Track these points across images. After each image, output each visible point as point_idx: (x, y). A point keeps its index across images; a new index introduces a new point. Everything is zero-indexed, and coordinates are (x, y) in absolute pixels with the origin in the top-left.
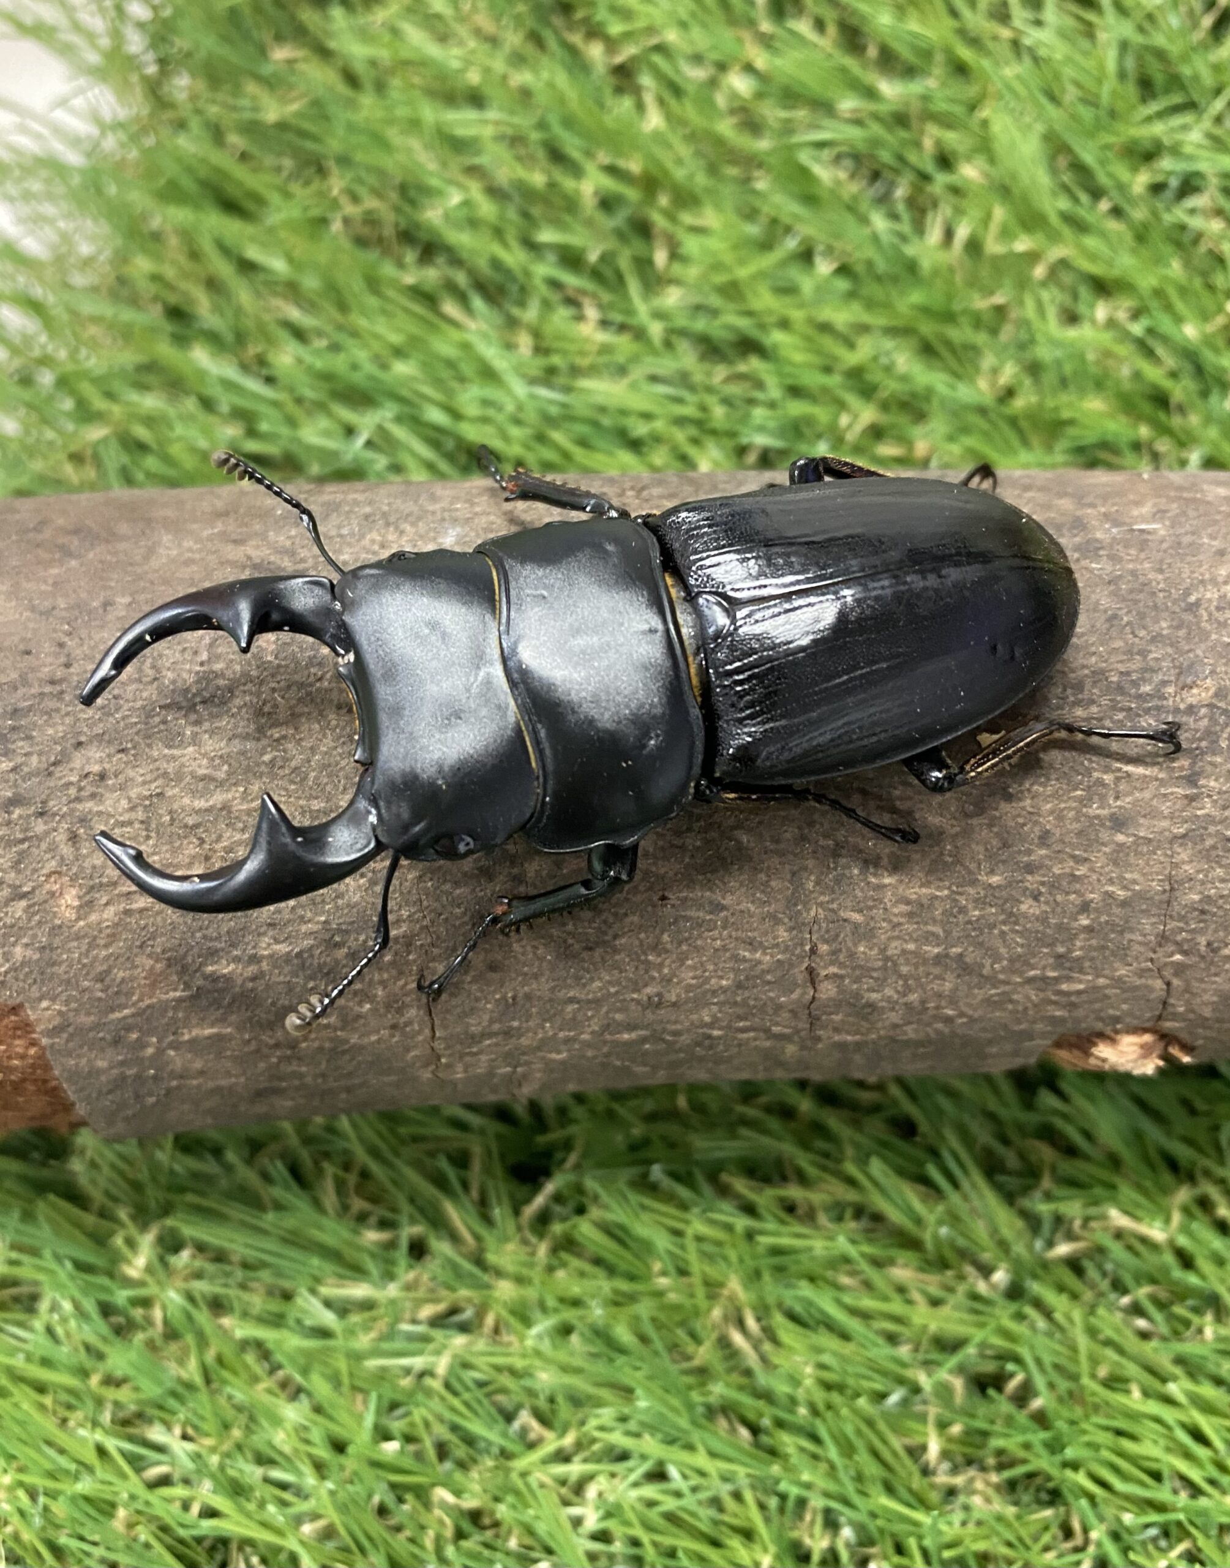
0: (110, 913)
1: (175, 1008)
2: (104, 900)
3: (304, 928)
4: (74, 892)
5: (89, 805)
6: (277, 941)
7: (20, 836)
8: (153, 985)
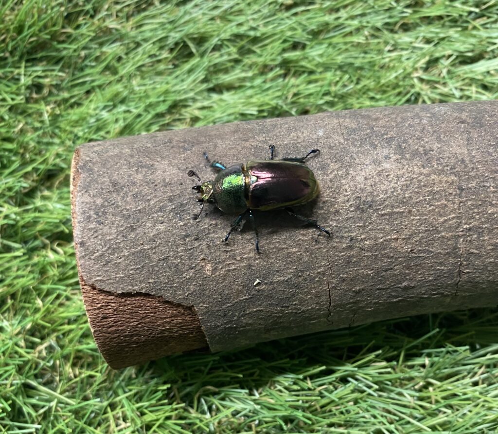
0: (222, 272)
1: (245, 302)
2: (220, 267)
3: (288, 271)
4: (210, 265)
5: (212, 235)
6: (280, 277)
7: (189, 248)
8: (238, 294)
